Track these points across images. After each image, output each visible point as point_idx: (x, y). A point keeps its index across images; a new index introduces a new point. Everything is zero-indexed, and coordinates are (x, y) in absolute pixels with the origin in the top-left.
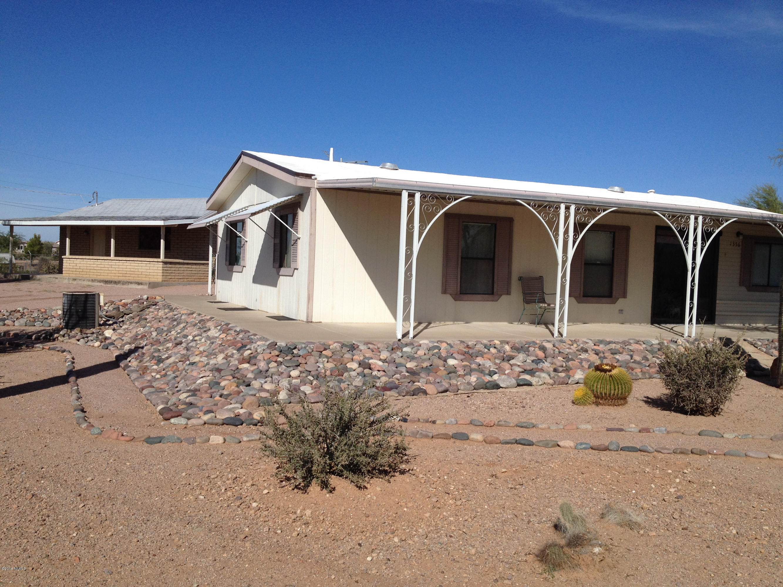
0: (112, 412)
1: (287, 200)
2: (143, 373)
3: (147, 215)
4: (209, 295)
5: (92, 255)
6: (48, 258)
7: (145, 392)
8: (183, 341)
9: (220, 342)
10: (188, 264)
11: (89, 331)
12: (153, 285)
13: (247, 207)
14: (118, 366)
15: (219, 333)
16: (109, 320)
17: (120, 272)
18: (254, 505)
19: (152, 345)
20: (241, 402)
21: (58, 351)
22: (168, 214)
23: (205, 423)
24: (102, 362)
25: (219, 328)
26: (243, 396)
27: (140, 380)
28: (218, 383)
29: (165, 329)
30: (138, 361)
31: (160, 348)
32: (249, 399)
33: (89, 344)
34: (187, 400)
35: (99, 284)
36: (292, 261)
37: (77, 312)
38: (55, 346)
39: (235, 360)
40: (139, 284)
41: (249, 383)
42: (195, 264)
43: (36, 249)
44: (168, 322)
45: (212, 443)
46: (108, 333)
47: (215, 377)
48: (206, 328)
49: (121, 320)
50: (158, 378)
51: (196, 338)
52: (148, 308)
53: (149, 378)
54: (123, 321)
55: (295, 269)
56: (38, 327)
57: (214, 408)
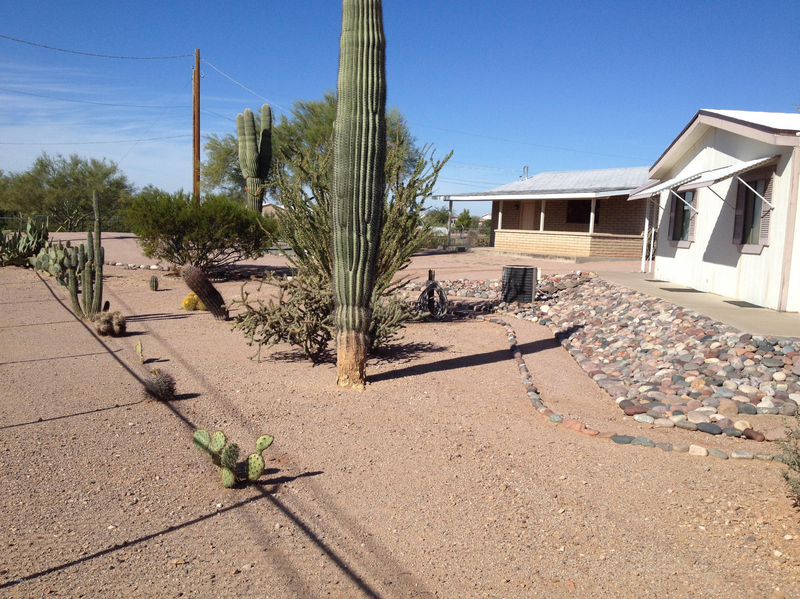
0: (566, 397)
1: (761, 163)
2: (589, 356)
3: (576, 187)
4: (642, 272)
5: (521, 229)
6: (475, 231)
7: (597, 377)
8: (629, 323)
9: (676, 329)
10: (617, 238)
11: (526, 306)
12: (581, 260)
13: (701, 174)
14: (559, 345)
15: (672, 318)
16: (543, 295)
17: (548, 246)
18: (777, 553)
19: (594, 325)
20: (716, 405)
21: (499, 323)
22: (598, 186)
23: (675, 426)
24: (542, 339)
25: (671, 311)
26: (716, 398)
27: (587, 363)
28: (684, 379)
29: (605, 308)
30: (581, 341)
31: (603, 329)
32: (725, 404)
33: (526, 318)
34: (649, 394)
35: (528, 257)
36: (760, 236)
37: (516, 286)
38: (495, 318)
39: (700, 352)
40: (566, 258)
41: (720, 382)
42: (625, 238)
43: (465, 222)
44: (606, 301)
45: (693, 454)
46: (544, 308)
47: (677, 370)
48: (654, 310)
49: (555, 295)
50: (606, 363)
51: (644, 322)
52: (582, 284)
53: (596, 362)
54: (557, 297)
55: (764, 246)
56: (477, 298)
57: (684, 409)
